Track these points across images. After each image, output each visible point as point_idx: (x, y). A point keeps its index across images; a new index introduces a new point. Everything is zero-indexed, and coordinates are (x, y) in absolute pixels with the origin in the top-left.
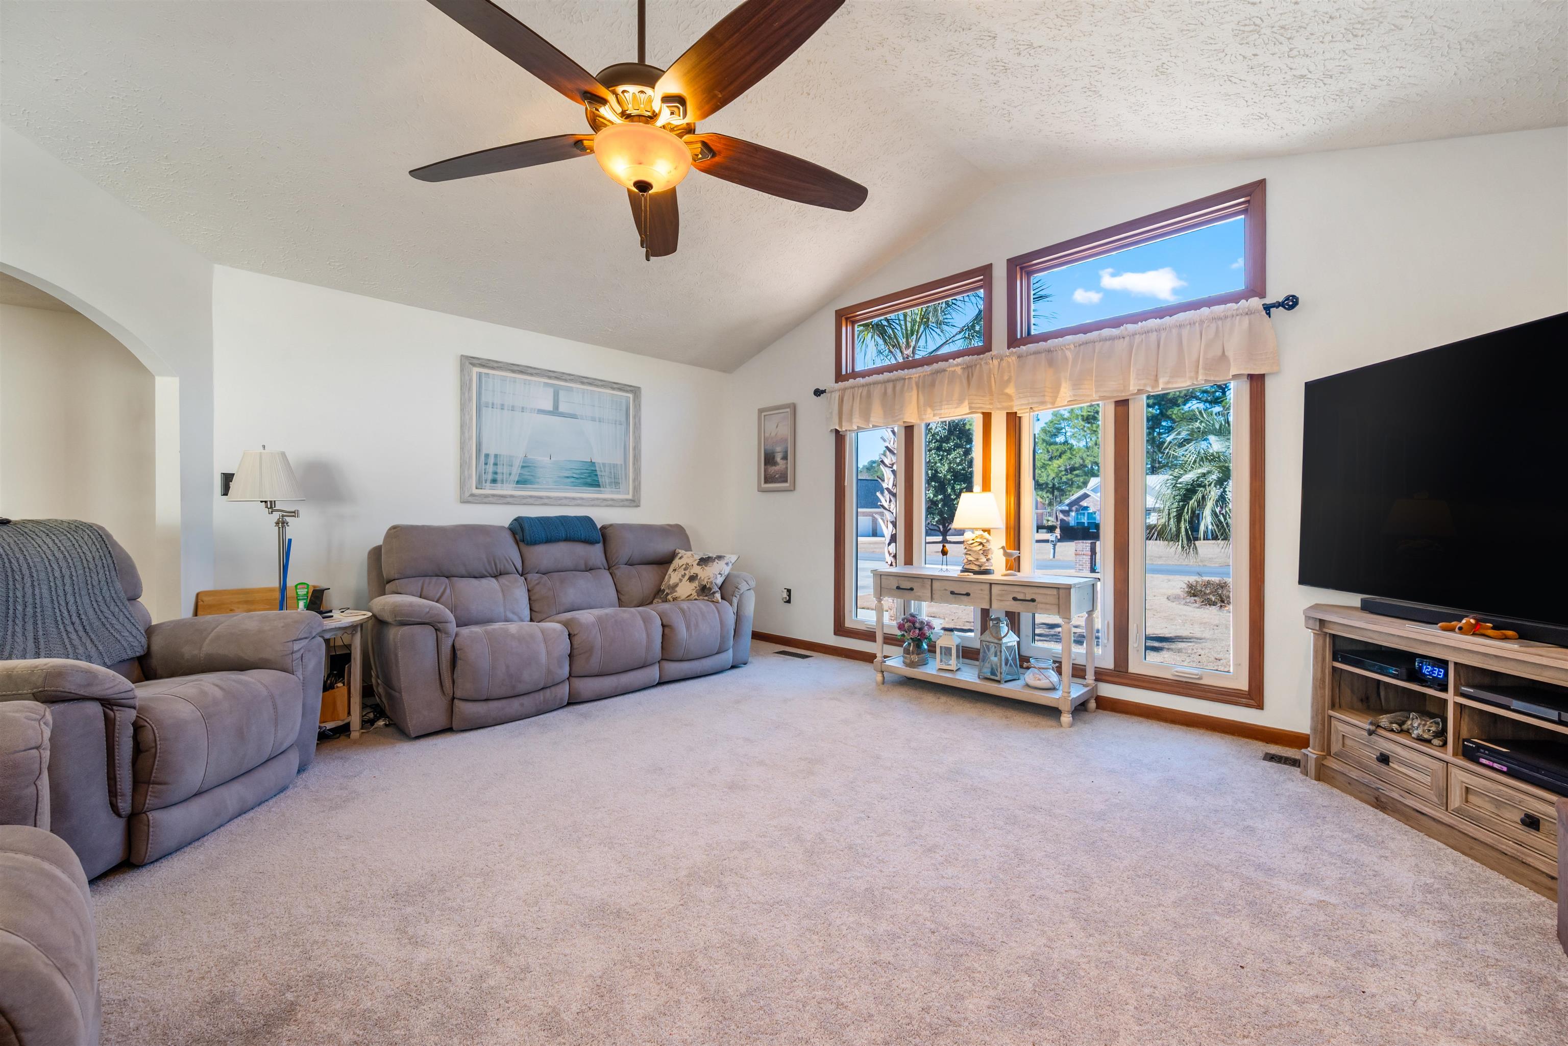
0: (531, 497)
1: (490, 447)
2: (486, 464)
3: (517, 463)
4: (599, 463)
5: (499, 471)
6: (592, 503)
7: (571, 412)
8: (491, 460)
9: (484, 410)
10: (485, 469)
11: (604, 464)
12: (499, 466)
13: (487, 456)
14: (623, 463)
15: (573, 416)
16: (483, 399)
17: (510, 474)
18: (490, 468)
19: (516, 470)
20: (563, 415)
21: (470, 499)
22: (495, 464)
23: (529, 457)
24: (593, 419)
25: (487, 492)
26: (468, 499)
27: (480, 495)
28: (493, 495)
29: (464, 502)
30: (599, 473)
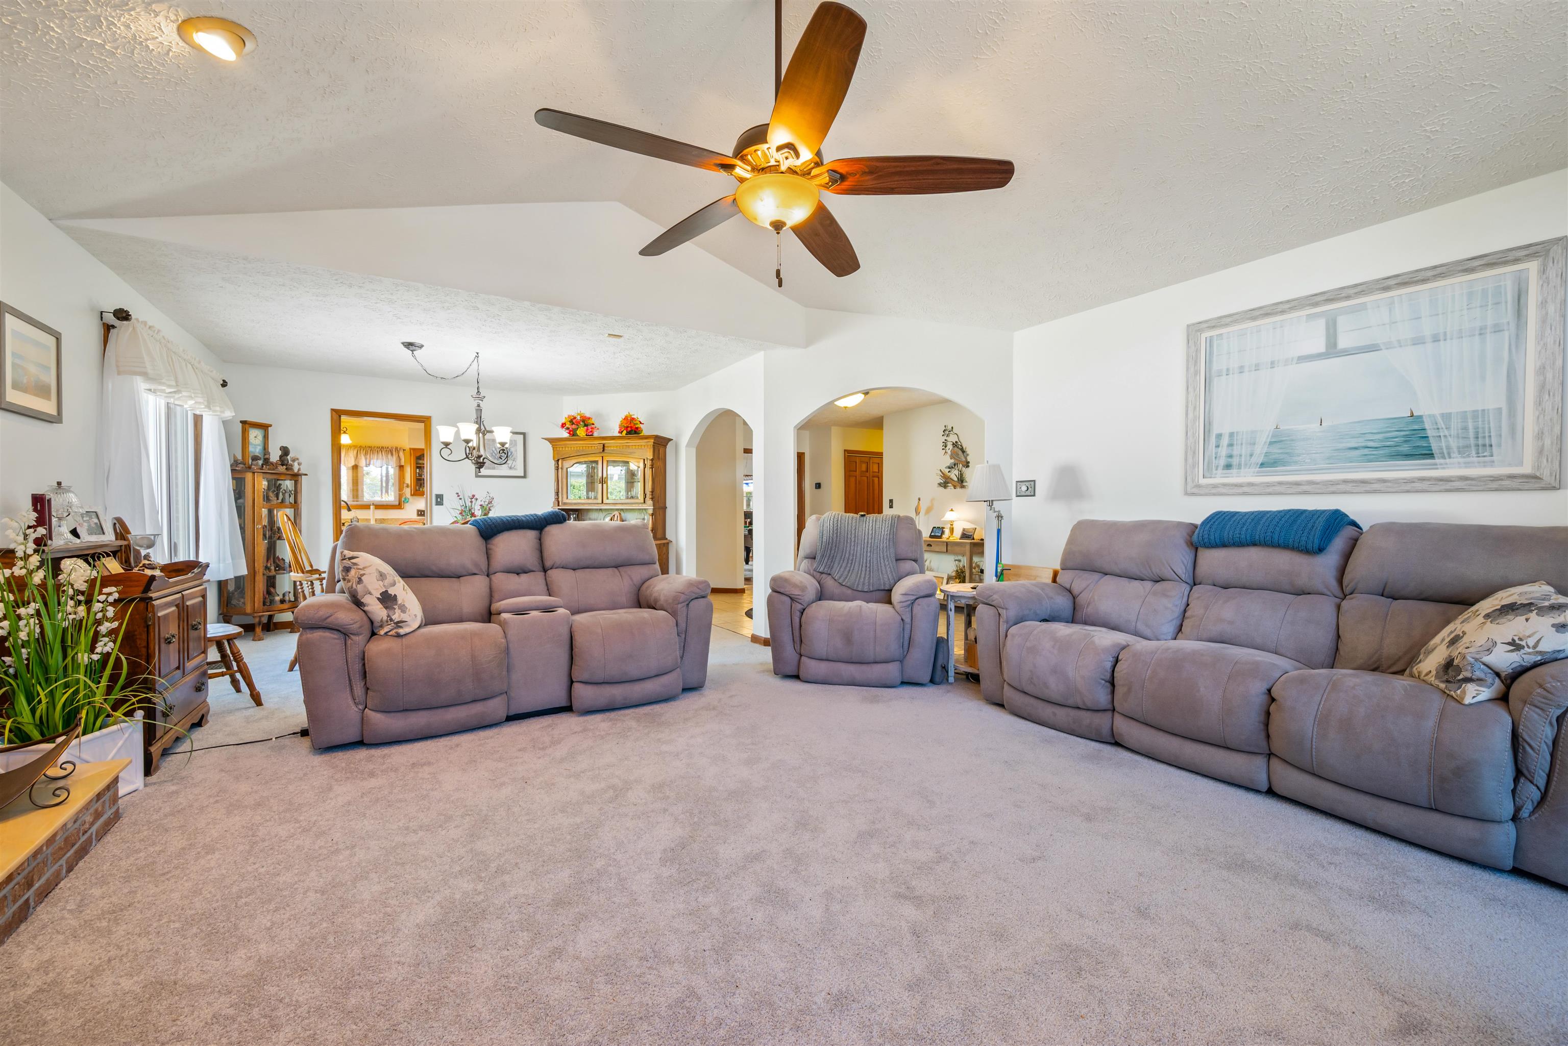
0: (1280, 483)
1: (1222, 426)
2: (1217, 446)
3: (1263, 439)
4: (1432, 417)
5: (1235, 453)
6: (1408, 487)
7: (1368, 343)
8: (1225, 441)
9: (1215, 381)
10: (1216, 453)
11: (1447, 417)
12: (1235, 447)
13: (1219, 436)
14: (1503, 404)
15: (1372, 348)
16: (1215, 367)
17: (1251, 455)
18: (1223, 451)
19: (1260, 450)
20: (1346, 353)
21: (1195, 490)
22: (1231, 445)
23: (1283, 427)
24: (1418, 341)
25: (1218, 480)
26: (1193, 490)
27: (1207, 486)
28: (1224, 485)
29: (1187, 494)
30: (1430, 433)
